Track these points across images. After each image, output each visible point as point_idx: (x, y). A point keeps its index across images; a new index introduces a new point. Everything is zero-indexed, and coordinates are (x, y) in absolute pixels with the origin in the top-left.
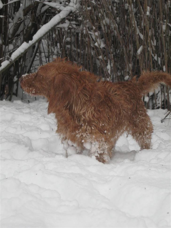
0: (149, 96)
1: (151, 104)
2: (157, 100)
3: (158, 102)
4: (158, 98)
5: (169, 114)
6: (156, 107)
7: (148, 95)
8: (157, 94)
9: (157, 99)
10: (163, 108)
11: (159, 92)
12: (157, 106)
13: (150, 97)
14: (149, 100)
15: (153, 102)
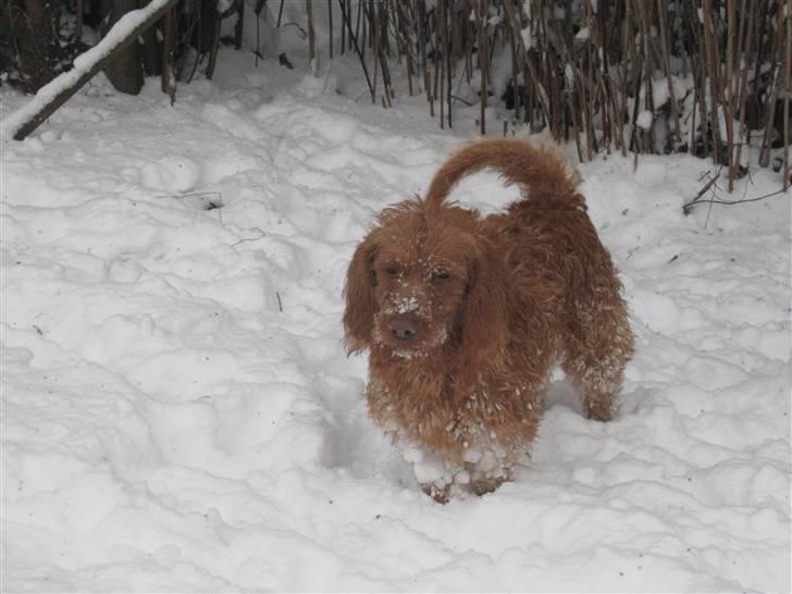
0: (652, 110)
1: (660, 134)
2: (681, 121)
3: (683, 129)
4: (686, 114)
5: (713, 187)
6: (677, 145)
7: (650, 106)
8: (683, 100)
9: (680, 116)
10: (700, 152)
11: (688, 94)
12: (680, 140)
13: (656, 113)
14: (654, 121)
15: (668, 127)
